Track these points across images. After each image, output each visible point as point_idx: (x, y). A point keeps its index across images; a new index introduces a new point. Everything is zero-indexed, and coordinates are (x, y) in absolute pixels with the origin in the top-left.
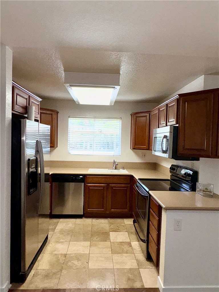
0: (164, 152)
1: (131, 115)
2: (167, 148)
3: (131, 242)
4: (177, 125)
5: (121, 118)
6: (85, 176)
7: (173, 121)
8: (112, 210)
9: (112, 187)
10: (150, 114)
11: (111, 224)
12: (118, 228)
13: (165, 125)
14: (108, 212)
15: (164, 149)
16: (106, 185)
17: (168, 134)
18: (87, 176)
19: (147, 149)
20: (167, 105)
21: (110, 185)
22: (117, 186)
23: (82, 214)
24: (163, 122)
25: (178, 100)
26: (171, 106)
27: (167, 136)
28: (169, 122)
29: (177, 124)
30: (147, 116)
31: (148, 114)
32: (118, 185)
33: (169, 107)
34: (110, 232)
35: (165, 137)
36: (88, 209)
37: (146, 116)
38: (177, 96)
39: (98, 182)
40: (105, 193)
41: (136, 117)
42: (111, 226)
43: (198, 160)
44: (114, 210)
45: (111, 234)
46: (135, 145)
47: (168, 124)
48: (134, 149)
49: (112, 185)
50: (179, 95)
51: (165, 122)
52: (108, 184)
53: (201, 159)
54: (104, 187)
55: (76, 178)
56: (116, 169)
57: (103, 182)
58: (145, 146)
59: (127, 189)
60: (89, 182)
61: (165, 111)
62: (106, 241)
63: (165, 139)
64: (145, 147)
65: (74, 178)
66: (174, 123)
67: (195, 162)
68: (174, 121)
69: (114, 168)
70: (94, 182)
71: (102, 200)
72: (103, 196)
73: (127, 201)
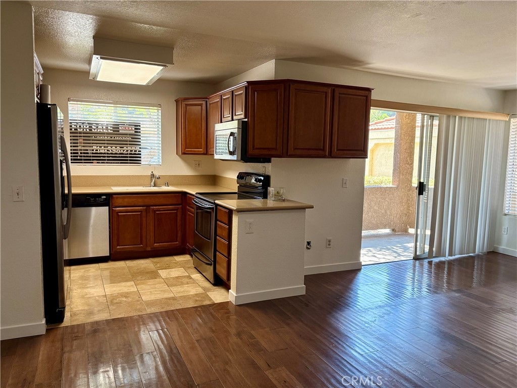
0: (231, 153)
1: (177, 101)
2: (235, 148)
3: (191, 276)
4: (246, 120)
5: (160, 106)
6: (110, 196)
7: (240, 114)
8: (155, 244)
9: (154, 211)
10: (207, 101)
11: (155, 263)
12: (167, 266)
13: (230, 118)
14: (149, 249)
15: (231, 150)
16: (145, 208)
17: (235, 131)
18: (114, 196)
19: (204, 154)
20: (233, 92)
21: (152, 207)
23: (109, 255)
24: (227, 114)
25: (246, 88)
26: (238, 95)
27: (234, 133)
28: (235, 115)
29: (245, 118)
31: (204, 102)
32: (164, 207)
33: (236, 95)
35: (232, 134)
36: (118, 247)
37: (201, 105)
38: (245, 84)
39: (132, 204)
40: (144, 219)
41: (186, 104)
42: (156, 265)
43: (269, 161)
44: (158, 244)
45: (160, 272)
46: (186, 148)
47: (235, 117)
48: (184, 153)
49: (155, 207)
50: (248, 82)
51: (230, 115)
52: (148, 206)
53: (273, 159)
54: (141, 211)
55: (95, 200)
56: (155, 186)
57: (139, 204)
58: (202, 148)
59: (177, 213)
60: (117, 205)
61: (230, 99)
62: (156, 278)
63: (232, 137)
64: (201, 151)
65: (92, 199)
66: (243, 116)
67: (266, 164)
68: (242, 114)
69: (152, 184)
70: (125, 204)
71: (140, 231)
72: (141, 225)
73: (178, 229)
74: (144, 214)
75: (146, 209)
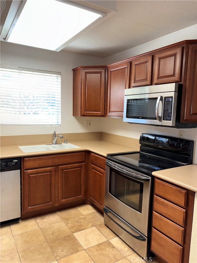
0: (160, 118)
3: (110, 241)
4: (182, 83)
6: (21, 159)
8: (63, 200)
9: (62, 170)
11: (66, 220)
12: (79, 224)
14: (57, 205)
15: (160, 115)
16: (54, 167)
17: (170, 95)
18: (25, 159)
19: (102, 116)
21: (60, 167)
22: (68, 167)
23: (20, 216)
24: (140, 79)
28: (158, 78)
30: (101, 72)
31: (103, 70)
32: (71, 165)
33: (160, 59)
34: (74, 234)
35: (162, 98)
36: (29, 208)
40: (53, 178)
41: (86, 72)
42: (68, 223)
43: (195, 127)
44: (65, 200)
45: (77, 236)
46: (85, 111)
47: (158, 81)
48: (84, 115)
49: (62, 166)
51: (148, 80)
52: (57, 166)
54: (50, 171)
55: (7, 165)
56: (57, 143)
57: (50, 164)
58: (99, 111)
59: (81, 169)
61: (150, 63)
62: (78, 251)
64: (99, 113)
65: (3, 164)
70: (36, 166)
71: (49, 190)
72: (51, 183)
73: (82, 184)
74: (53, 173)
75: (55, 169)
